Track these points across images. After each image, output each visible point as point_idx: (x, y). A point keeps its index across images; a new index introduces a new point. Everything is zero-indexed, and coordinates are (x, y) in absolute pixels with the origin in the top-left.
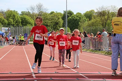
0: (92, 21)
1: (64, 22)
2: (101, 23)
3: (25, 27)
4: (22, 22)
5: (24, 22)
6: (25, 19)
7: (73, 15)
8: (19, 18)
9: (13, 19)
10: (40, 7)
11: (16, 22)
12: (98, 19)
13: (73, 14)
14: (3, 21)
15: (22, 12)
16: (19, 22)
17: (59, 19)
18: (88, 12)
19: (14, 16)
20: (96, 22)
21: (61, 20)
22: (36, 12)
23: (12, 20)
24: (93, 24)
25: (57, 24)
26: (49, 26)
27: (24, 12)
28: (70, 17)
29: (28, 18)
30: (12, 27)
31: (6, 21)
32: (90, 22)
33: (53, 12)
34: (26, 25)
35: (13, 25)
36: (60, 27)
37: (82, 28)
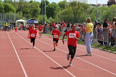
0: (66, 9)
1: (42, 10)
2: (73, 11)
4: (5, 9)
5: (7, 9)
6: (8, 6)
7: (49, 4)
8: (2, 5)
12: (70, 8)
16: (2, 9)
17: (37, 7)
18: (61, 2)
20: (68, 11)
21: (39, 8)
24: (66, 13)
25: (36, 11)
26: (29, 13)
28: (47, 6)
29: (10, 5)
32: (64, 11)
33: (32, 1)
34: (8, 12)
36: (38, 14)
37: (57, 16)
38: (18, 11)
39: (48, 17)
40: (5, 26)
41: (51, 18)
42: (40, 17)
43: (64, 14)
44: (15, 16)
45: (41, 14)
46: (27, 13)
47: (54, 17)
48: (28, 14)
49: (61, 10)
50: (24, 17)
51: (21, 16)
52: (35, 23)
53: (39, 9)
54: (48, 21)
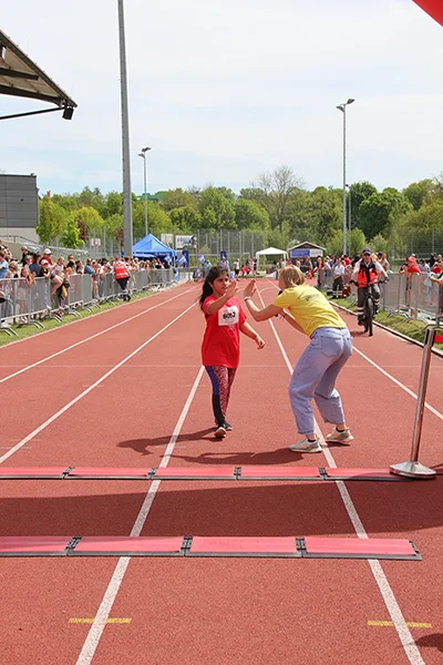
0: (423, 209)
3: (244, 231)
4: (238, 218)
5: (243, 218)
6: (246, 208)
7: (374, 195)
8: (230, 206)
9: (215, 210)
10: (284, 176)
11: (224, 218)
12: (439, 205)
13: (375, 191)
14: (192, 215)
15: (242, 192)
16: (230, 219)
17: (333, 206)
18: (414, 185)
19: (218, 202)
20: (431, 214)
22: (273, 188)
23: (213, 214)
24: (424, 218)
25: (328, 219)
26: (308, 227)
27: (248, 190)
28: (368, 202)
29: (248, 203)
30: (212, 231)
31: (198, 216)
32: (416, 214)
33: (323, 188)
34: (246, 225)
35: (216, 226)
36: (335, 228)
37: (394, 230)
41: (380, 236)
43: (416, 225)
46: (302, 225)
48: (307, 231)
50: (293, 237)
52: (311, 255)
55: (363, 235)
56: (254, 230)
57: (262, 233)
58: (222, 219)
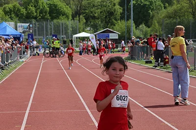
0: (175, 7)
1: (124, 10)
2: (190, 10)
3: (55, 21)
4: (51, 12)
5: (55, 12)
6: (56, 6)
8: (45, 4)
9: (35, 6)
11: (41, 12)
12: (186, 4)
14: (19, 10)
16: (46, 12)
17: (114, 5)
19: (37, 1)
20: (180, 10)
21: (117, 7)
23: (33, 9)
25: (111, 14)
26: (98, 19)
28: (134, 2)
30: (34, 21)
31: (23, 11)
32: (170, 9)
34: (57, 17)
35: (35, 18)
36: (116, 20)
37: (155, 22)
38: (76, 14)
39: (137, 25)
40: (53, 48)
41: (144, 25)
42: (121, 25)
43: (170, 17)
44: (70, 26)
45: (122, 18)
46: (94, 18)
47: (150, 24)
48: (97, 21)
49: (165, 8)
50: (88, 26)
51: (81, 26)
52: (110, 38)
53: (119, 9)
54: (138, 33)
55: (134, 24)
56: (62, 21)
57: (68, 23)
58: (40, 13)
